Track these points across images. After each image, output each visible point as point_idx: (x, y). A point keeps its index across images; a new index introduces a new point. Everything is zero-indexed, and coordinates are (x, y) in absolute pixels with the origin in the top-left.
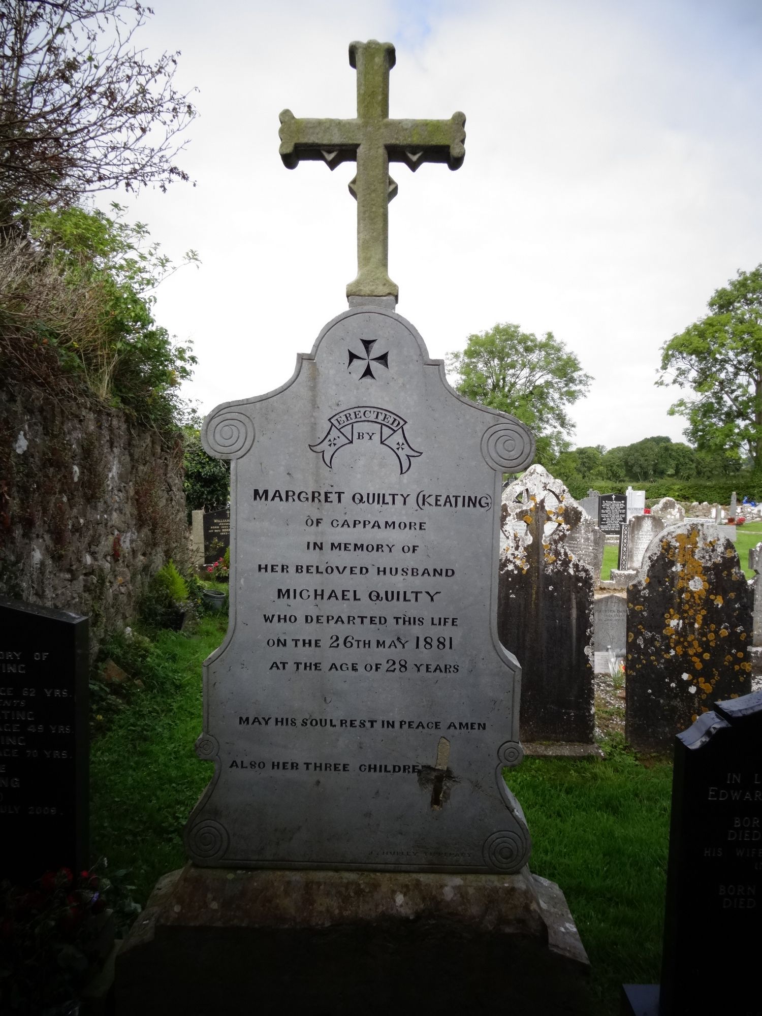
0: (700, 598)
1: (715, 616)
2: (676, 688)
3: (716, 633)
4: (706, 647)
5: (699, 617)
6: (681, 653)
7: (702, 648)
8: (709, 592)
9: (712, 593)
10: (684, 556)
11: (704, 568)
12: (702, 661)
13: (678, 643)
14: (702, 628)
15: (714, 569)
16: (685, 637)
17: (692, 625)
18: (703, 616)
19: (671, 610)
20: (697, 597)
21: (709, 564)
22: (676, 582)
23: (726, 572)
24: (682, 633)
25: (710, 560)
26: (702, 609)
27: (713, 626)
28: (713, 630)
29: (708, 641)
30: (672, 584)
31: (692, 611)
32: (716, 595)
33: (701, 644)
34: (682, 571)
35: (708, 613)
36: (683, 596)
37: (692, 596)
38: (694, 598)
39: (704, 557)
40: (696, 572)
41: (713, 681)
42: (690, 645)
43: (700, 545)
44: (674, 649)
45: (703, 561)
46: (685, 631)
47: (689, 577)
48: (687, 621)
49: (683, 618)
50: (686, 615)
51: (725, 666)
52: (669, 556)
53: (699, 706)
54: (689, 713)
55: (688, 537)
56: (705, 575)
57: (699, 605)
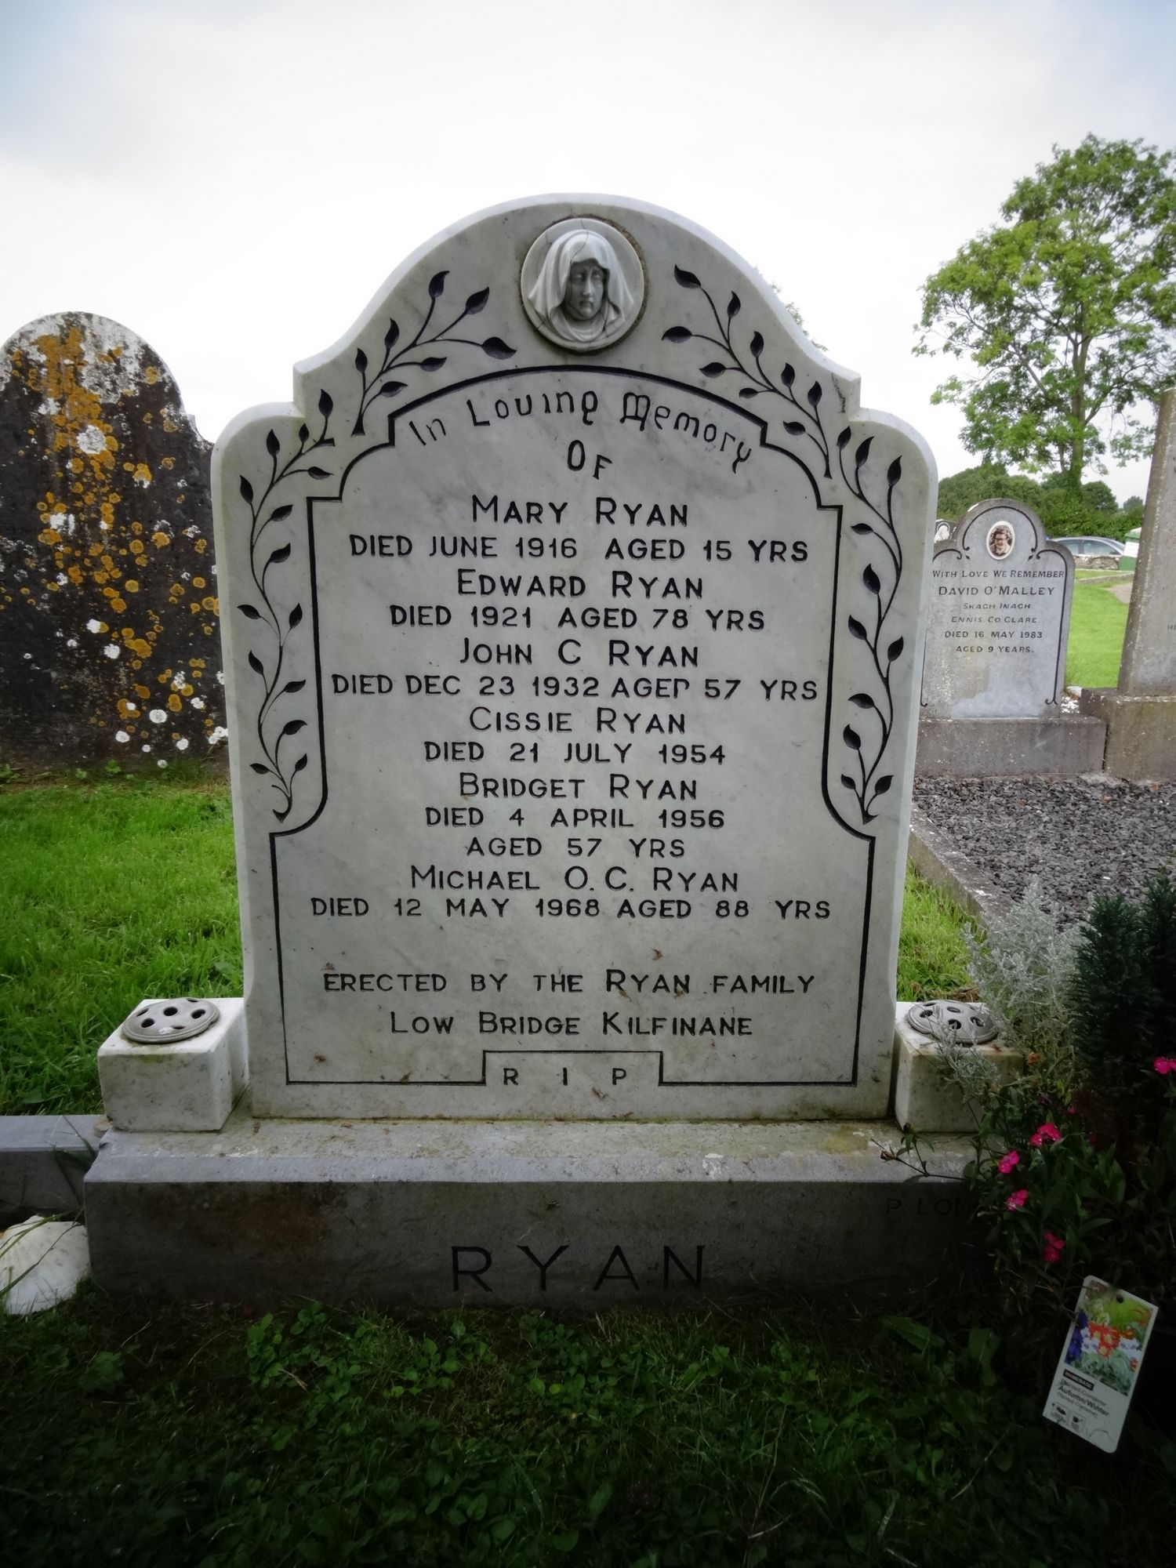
0: (104, 470)
1: (139, 505)
2: (79, 648)
3: (146, 539)
4: (128, 567)
5: (107, 509)
6: (81, 580)
7: (121, 569)
8: (120, 456)
9: (126, 459)
10: (59, 382)
11: (104, 406)
12: (125, 595)
13: (70, 561)
14: (115, 529)
15: (124, 409)
16: (84, 548)
17: (94, 524)
18: (114, 505)
19: (49, 495)
20: (97, 467)
21: (113, 399)
22: (50, 436)
23: (149, 415)
24: (77, 542)
25: (114, 390)
26: (112, 491)
27: (137, 526)
28: (138, 533)
29: (131, 557)
30: (43, 443)
31: (91, 495)
32: (135, 462)
33: (118, 561)
34: (60, 413)
35: (124, 500)
36: (70, 465)
37: (88, 466)
38: (91, 468)
39: (100, 385)
40: (89, 417)
41: (152, 635)
42: (97, 564)
43: (90, 358)
44: (65, 571)
45: (100, 392)
46: (83, 537)
47: (75, 425)
48: (83, 517)
49: (75, 511)
50: (79, 504)
51: (172, 604)
52: (29, 384)
53: (130, 684)
54: (112, 696)
55: (63, 342)
56: (107, 421)
57: (103, 484)
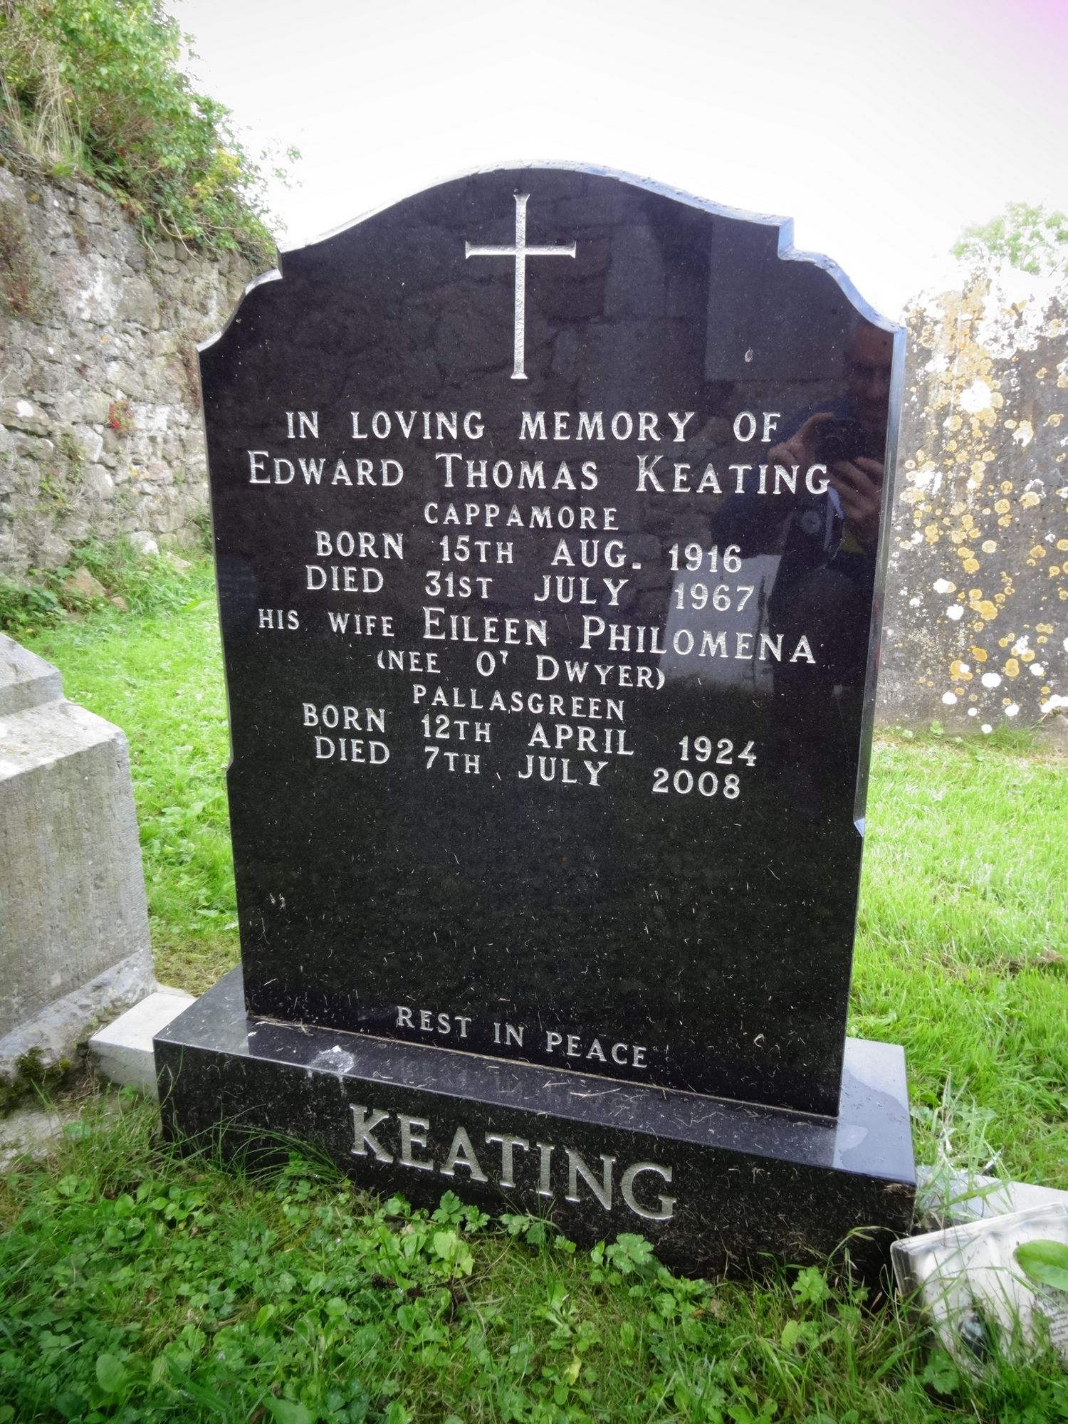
0: (983, 428)
1: (1014, 464)
2: (921, 608)
3: (1014, 499)
4: (990, 528)
5: (979, 468)
6: (936, 539)
7: (981, 529)
8: (1004, 414)
9: (1009, 416)
10: (953, 337)
11: (996, 362)
12: (979, 556)
13: (929, 519)
14: (983, 488)
15: (1017, 364)
16: (946, 506)
17: (962, 482)
18: (987, 463)
19: (920, 454)
20: (976, 425)
21: (1008, 354)
22: (932, 394)
23: (1044, 370)
24: (940, 502)
25: (1011, 345)
26: (987, 449)
27: (1007, 486)
28: (1006, 492)
29: (994, 518)
30: (924, 401)
31: (964, 453)
32: (1019, 419)
33: (979, 521)
34: (948, 370)
35: (997, 459)
36: (948, 423)
37: (967, 424)
38: (970, 426)
39: (996, 340)
40: (978, 372)
41: (1000, 597)
42: (956, 523)
43: (992, 312)
44: (922, 529)
45: (996, 346)
46: (947, 496)
47: (962, 382)
48: (951, 475)
49: (945, 469)
50: (949, 462)
51: (1030, 567)
52: (921, 340)
53: (967, 646)
54: (946, 657)
55: (965, 297)
56: (996, 377)
57: (979, 442)
